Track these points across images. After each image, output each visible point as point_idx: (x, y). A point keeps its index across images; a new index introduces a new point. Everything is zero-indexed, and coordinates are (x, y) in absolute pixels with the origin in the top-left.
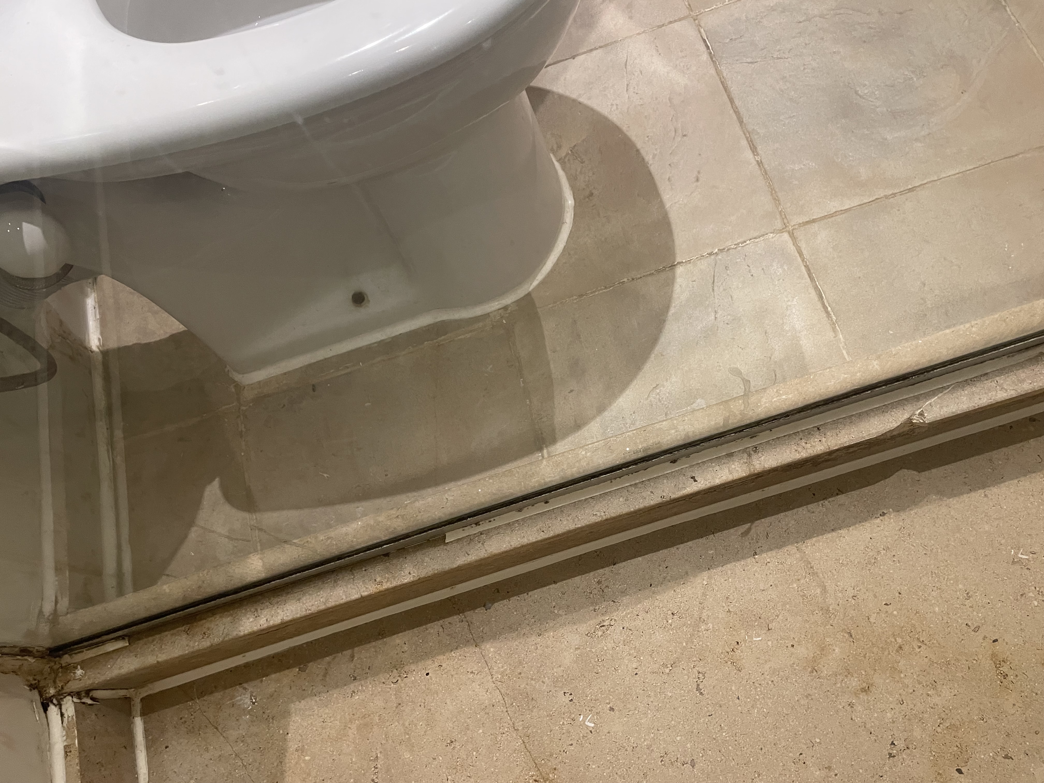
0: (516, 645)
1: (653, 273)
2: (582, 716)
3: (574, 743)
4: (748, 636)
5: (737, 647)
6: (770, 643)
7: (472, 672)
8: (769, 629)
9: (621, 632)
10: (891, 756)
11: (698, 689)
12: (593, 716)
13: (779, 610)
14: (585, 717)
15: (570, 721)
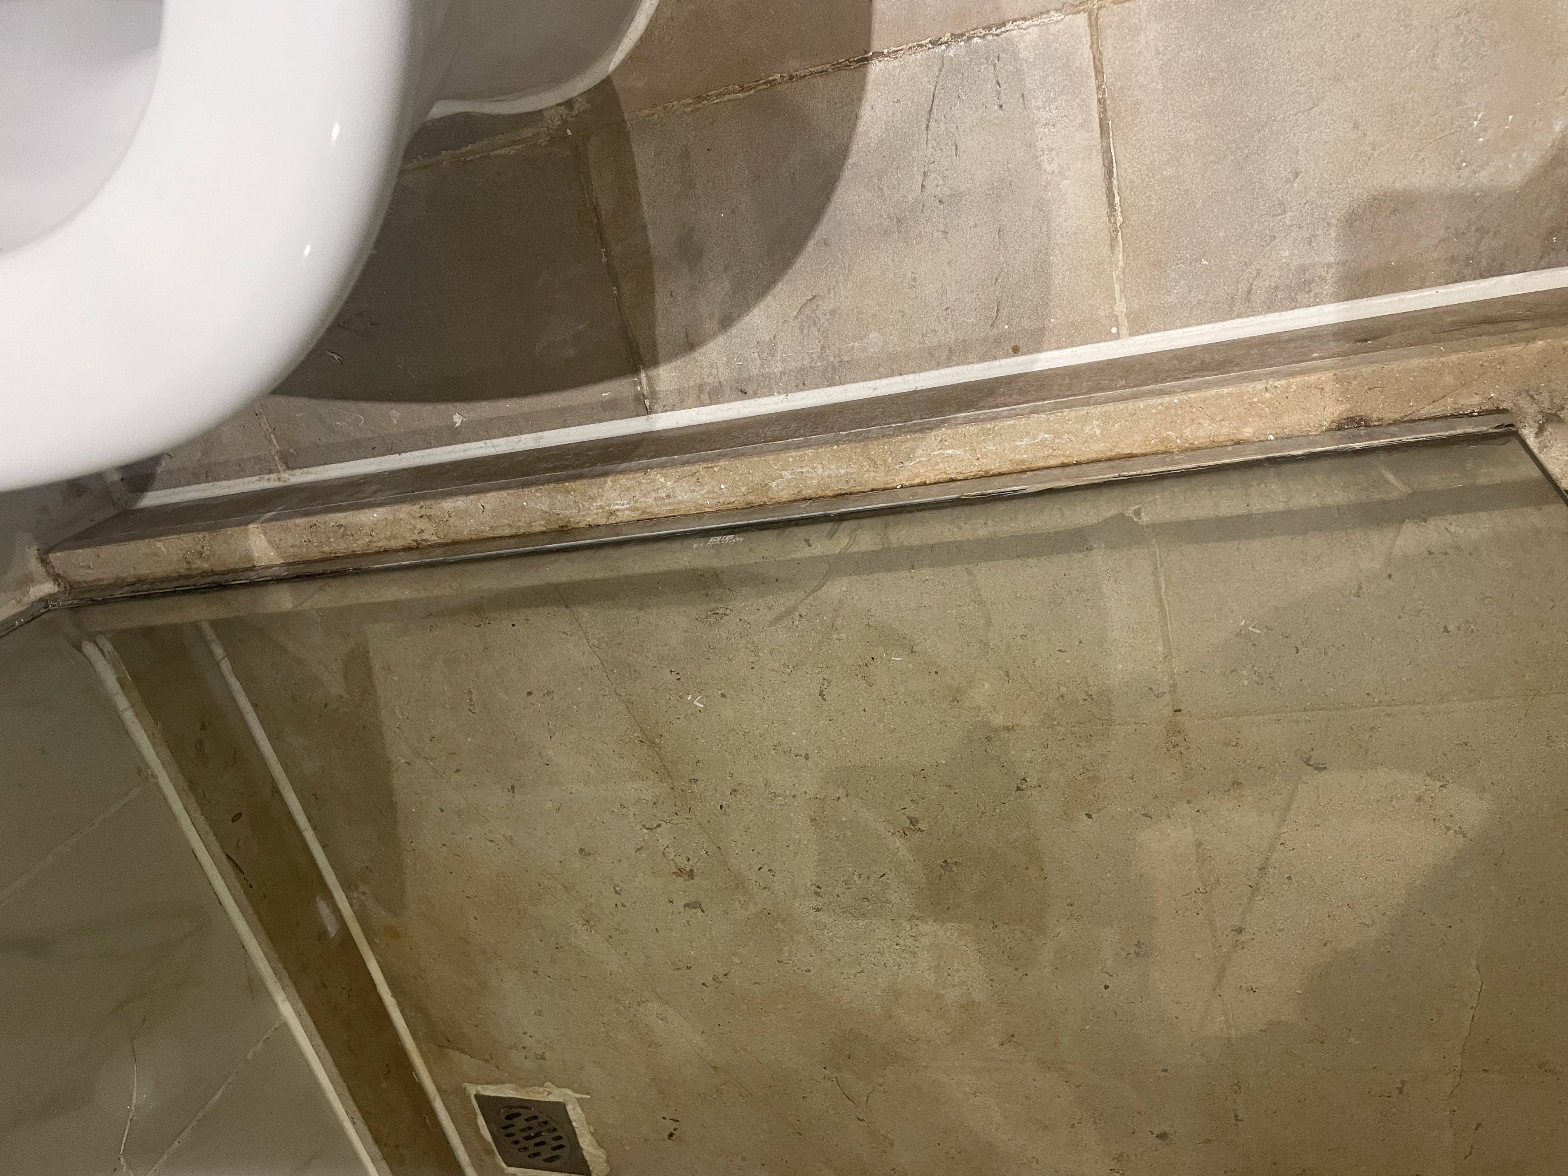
0: (614, 615)
1: (827, 71)
2: (690, 696)
3: (681, 717)
4: (887, 654)
5: (872, 662)
6: (910, 665)
7: (564, 633)
8: (912, 652)
9: (737, 624)
10: (1018, 789)
11: (821, 694)
12: (702, 698)
13: (928, 635)
14: (694, 698)
15: (676, 697)
